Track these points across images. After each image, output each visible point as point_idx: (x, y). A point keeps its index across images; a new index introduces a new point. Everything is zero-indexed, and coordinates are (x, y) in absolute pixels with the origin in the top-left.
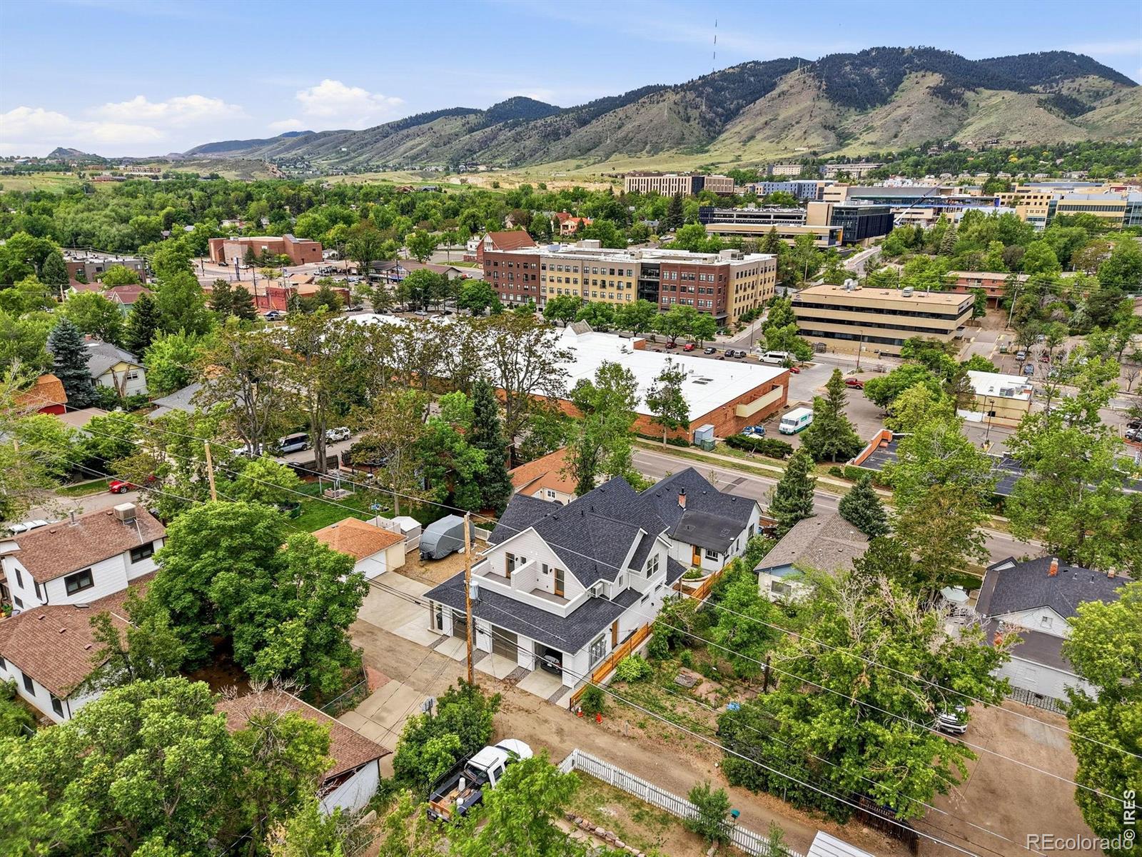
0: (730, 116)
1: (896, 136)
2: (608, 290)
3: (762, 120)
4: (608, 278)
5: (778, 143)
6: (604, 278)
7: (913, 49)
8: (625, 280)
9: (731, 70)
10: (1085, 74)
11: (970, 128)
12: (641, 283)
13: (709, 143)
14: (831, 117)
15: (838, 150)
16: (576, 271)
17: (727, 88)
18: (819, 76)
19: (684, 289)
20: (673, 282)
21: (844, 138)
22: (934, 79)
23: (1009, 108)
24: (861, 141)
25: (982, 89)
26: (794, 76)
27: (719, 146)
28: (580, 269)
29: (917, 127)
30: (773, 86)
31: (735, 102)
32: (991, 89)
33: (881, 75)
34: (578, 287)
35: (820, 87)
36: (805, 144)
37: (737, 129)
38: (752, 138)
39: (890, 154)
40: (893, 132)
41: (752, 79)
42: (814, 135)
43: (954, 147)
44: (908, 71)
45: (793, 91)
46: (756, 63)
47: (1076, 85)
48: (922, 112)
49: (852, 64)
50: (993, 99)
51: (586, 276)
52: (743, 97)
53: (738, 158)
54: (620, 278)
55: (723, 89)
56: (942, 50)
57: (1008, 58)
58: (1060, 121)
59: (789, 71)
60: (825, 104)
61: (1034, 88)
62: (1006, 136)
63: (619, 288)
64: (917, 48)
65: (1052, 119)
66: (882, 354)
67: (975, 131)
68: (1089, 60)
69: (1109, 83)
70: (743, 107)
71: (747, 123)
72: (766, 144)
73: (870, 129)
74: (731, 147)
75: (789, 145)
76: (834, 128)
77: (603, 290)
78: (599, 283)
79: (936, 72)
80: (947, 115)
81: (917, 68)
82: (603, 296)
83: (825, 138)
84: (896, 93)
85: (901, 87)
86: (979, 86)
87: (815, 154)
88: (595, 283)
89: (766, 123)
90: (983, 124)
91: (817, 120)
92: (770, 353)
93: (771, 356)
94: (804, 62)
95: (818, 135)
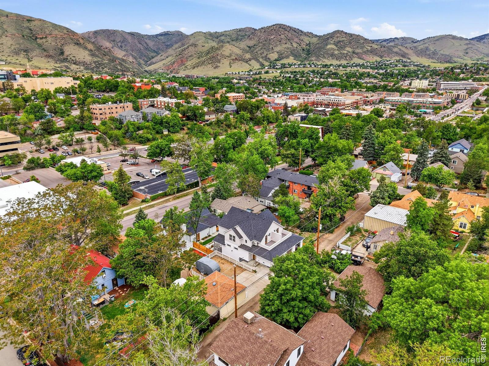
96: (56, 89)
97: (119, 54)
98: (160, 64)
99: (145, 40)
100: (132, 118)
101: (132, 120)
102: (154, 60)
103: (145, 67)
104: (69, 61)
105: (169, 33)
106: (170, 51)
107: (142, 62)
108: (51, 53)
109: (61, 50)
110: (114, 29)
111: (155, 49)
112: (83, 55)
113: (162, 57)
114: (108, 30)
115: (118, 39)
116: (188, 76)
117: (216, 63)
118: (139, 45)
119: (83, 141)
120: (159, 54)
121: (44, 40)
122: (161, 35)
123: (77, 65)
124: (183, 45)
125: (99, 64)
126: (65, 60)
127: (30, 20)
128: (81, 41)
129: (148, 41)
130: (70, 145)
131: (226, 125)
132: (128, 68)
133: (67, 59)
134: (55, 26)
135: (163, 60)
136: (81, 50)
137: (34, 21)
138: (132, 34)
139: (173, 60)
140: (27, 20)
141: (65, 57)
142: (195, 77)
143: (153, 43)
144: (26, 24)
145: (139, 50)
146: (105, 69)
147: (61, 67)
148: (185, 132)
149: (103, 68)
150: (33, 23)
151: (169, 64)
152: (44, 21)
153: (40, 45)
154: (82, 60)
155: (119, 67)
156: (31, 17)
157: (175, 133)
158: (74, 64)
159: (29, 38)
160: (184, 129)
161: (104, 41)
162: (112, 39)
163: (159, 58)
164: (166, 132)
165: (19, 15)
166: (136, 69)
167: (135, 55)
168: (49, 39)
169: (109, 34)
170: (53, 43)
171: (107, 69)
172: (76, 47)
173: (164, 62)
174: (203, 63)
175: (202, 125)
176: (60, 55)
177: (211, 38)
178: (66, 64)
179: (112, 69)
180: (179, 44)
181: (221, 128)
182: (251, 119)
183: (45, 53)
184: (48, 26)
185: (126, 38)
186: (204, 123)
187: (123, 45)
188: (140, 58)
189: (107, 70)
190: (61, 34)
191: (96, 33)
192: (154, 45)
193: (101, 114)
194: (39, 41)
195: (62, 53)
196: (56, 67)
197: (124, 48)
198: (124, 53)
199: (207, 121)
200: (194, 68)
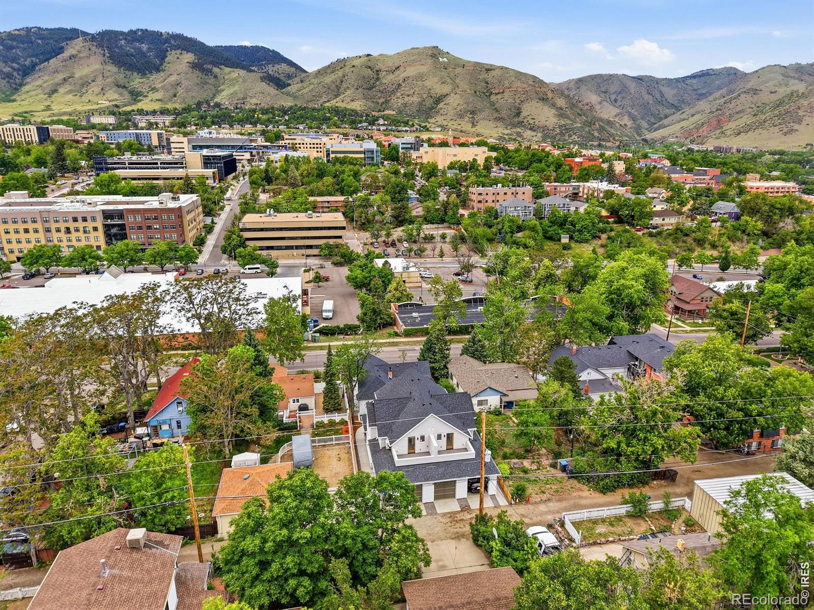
0: (27, 71)
1: (175, 96)
2: (74, 235)
3: (60, 77)
4: (72, 225)
5: (81, 96)
6: (67, 225)
7: (168, 34)
8: (90, 225)
9: (17, 32)
10: (279, 63)
11: (223, 93)
12: (105, 226)
13: (13, 94)
14: (121, 78)
15: (134, 104)
16: (34, 222)
17: (18, 47)
18: (100, 46)
19: (149, 227)
20: (139, 223)
21: (136, 96)
22: (189, 57)
23: (244, 81)
24: (150, 98)
25: (222, 67)
26: (78, 43)
27: (23, 97)
28: (39, 220)
29: (187, 90)
30: (61, 50)
31: (29, 60)
32: (229, 67)
33: (150, 49)
34: (41, 235)
35: (104, 55)
36: (105, 97)
37: (39, 82)
38: (55, 91)
39: (176, 109)
40: (172, 92)
41: (40, 41)
42: (110, 92)
43: (218, 105)
44: (169, 49)
45: (81, 55)
46: (39, 28)
47: (275, 69)
48: (188, 79)
49: (125, 39)
50: (232, 74)
51: (47, 225)
52: (36, 56)
53: (48, 108)
54: (85, 224)
55: (12, 48)
56: (189, 36)
57: (230, 46)
58: (277, 92)
59: (71, 39)
60: (113, 68)
61: (253, 68)
62: (248, 99)
63: (85, 232)
64: (171, 33)
65: (272, 90)
66: (307, 256)
67: (228, 96)
68: (278, 54)
69: (293, 69)
70: (37, 64)
71: (46, 78)
72: (70, 96)
73: (154, 90)
74: (37, 98)
75: (91, 98)
76: (124, 87)
77: (69, 235)
78: (63, 230)
79: (189, 51)
80: (206, 83)
81: (177, 48)
82: (70, 241)
83: (120, 94)
84: (165, 64)
85: (167, 60)
86: (221, 64)
87: (116, 106)
88: (58, 230)
89: (64, 79)
90: (232, 91)
91: (109, 80)
92: (247, 267)
93: (249, 269)
94: (84, 34)
95: (115, 92)
96: (451, 163)
97: (608, 112)
98: (676, 128)
99: (661, 87)
100: (515, 210)
101: (516, 214)
102: (666, 122)
103: (646, 132)
104: (524, 126)
105: (711, 72)
106: (703, 105)
107: (644, 124)
108: (504, 113)
109: (519, 109)
110: (611, 73)
111: (676, 103)
112: (546, 116)
113: (683, 116)
114: (600, 76)
115: (613, 88)
116: (718, 149)
117: (792, 124)
118: (646, 97)
119: (434, 238)
120: (680, 110)
121: (499, 96)
122: (693, 77)
123: (534, 131)
124: (731, 92)
125: (566, 129)
126: (520, 124)
127: (489, 69)
128: (550, 95)
129: (665, 90)
130: (415, 242)
131: (695, 240)
132: (613, 134)
133: (523, 122)
134: (520, 75)
135: (684, 120)
136: (546, 108)
137: (494, 70)
138: (639, 79)
139: (702, 121)
140: (486, 70)
141: (520, 119)
142: (734, 150)
143: (675, 91)
144: (483, 76)
145: (645, 106)
146: (574, 136)
147: (511, 135)
148: (600, 242)
149: (570, 136)
150: (493, 73)
151: (691, 127)
152: (507, 68)
153: (492, 104)
154: (543, 123)
155: (596, 134)
156: (491, 65)
157: (581, 242)
158: (531, 129)
159: (482, 94)
160: (600, 238)
161: (589, 93)
162: (603, 89)
163: (677, 116)
164: (565, 240)
165: (479, 63)
166: (627, 136)
167: (636, 113)
168: (506, 95)
169: (600, 83)
170: (510, 100)
171: (576, 137)
172: (540, 104)
173: (683, 124)
174: (761, 124)
175: (640, 233)
176: (515, 116)
177: (796, 75)
178: (519, 130)
179: (583, 137)
180: (724, 91)
181: (681, 244)
182: (765, 234)
183: (496, 115)
184: (510, 76)
185: (627, 85)
186: (645, 231)
187: (619, 98)
188: (642, 118)
189: (577, 139)
190: (525, 86)
191: (580, 81)
192: (674, 95)
193: (480, 202)
194: (493, 98)
195: (518, 114)
196: (504, 134)
197: (619, 103)
198: (616, 111)
199: (655, 228)
200: (739, 134)
